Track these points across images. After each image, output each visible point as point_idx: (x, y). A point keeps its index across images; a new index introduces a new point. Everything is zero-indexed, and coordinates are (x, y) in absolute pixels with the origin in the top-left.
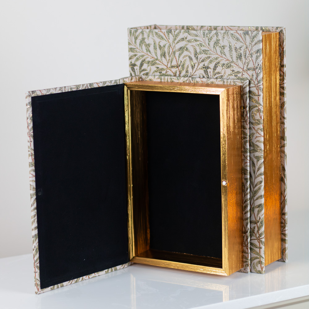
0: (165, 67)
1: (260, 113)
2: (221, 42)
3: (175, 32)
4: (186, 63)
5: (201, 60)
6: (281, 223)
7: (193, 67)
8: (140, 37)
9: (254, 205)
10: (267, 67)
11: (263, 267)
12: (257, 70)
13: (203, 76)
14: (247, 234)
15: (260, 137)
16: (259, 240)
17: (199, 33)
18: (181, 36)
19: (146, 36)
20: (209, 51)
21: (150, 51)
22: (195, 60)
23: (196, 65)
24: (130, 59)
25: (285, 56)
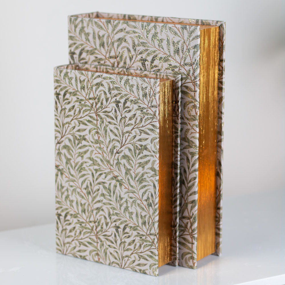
0: (103, 57)
1: (196, 109)
2: (159, 35)
3: (114, 22)
4: (124, 54)
5: (139, 52)
6: (216, 217)
7: (131, 59)
8: (80, 26)
9: (188, 201)
10: (205, 62)
11: (195, 263)
12: (194, 66)
13: (141, 68)
14: (176, 228)
15: (195, 133)
16: (192, 235)
17: (137, 25)
18: (120, 27)
19: (85, 24)
20: (147, 44)
21: (89, 41)
22: (133, 52)
23: (134, 57)
24: (70, 46)
25: (224, 51)
